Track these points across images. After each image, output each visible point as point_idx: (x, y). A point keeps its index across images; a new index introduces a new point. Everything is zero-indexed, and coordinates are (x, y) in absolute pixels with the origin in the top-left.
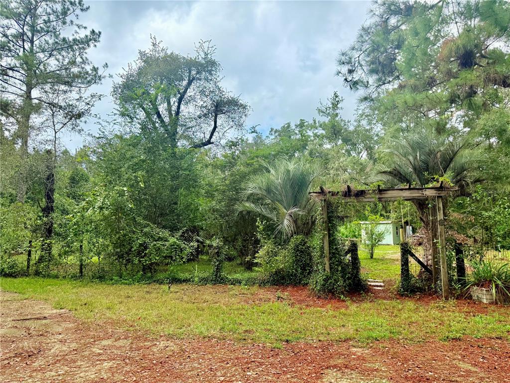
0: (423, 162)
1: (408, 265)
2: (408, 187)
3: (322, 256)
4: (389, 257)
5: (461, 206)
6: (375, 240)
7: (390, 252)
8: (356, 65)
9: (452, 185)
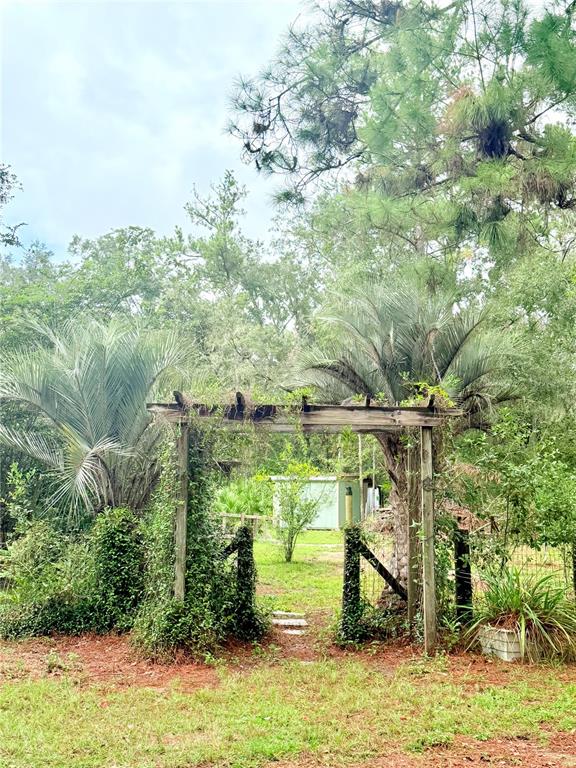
0: (400, 350)
1: (357, 576)
2: (364, 404)
3: (169, 559)
4: (326, 559)
5: (471, 452)
6: (299, 519)
7: (329, 546)
8: (273, 115)
9: (452, 404)
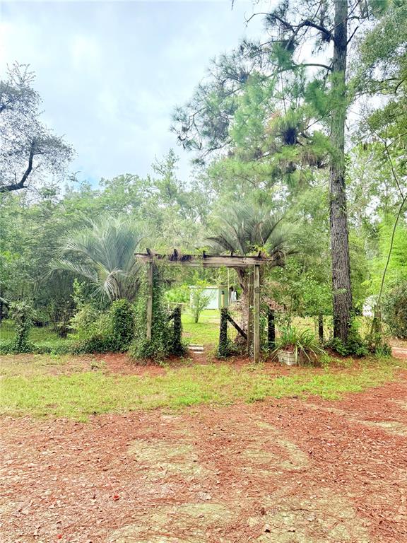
0: (247, 231)
1: (226, 329)
2: (230, 255)
3: (144, 321)
4: (213, 322)
5: (276, 276)
6: (201, 305)
7: (214, 316)
8: (191, 124)
9: (268, 255)
